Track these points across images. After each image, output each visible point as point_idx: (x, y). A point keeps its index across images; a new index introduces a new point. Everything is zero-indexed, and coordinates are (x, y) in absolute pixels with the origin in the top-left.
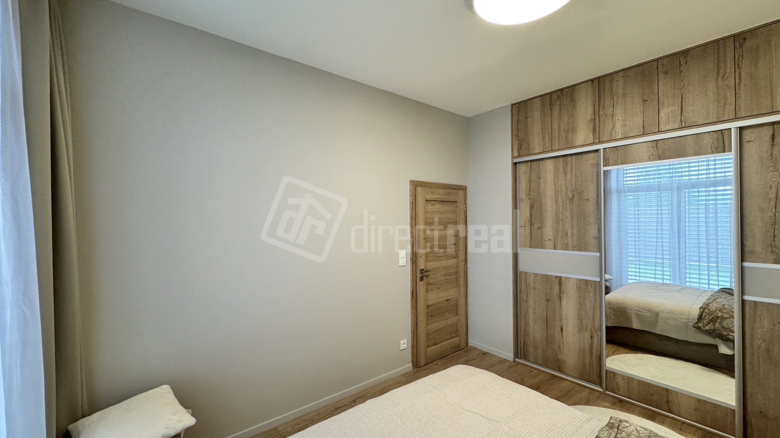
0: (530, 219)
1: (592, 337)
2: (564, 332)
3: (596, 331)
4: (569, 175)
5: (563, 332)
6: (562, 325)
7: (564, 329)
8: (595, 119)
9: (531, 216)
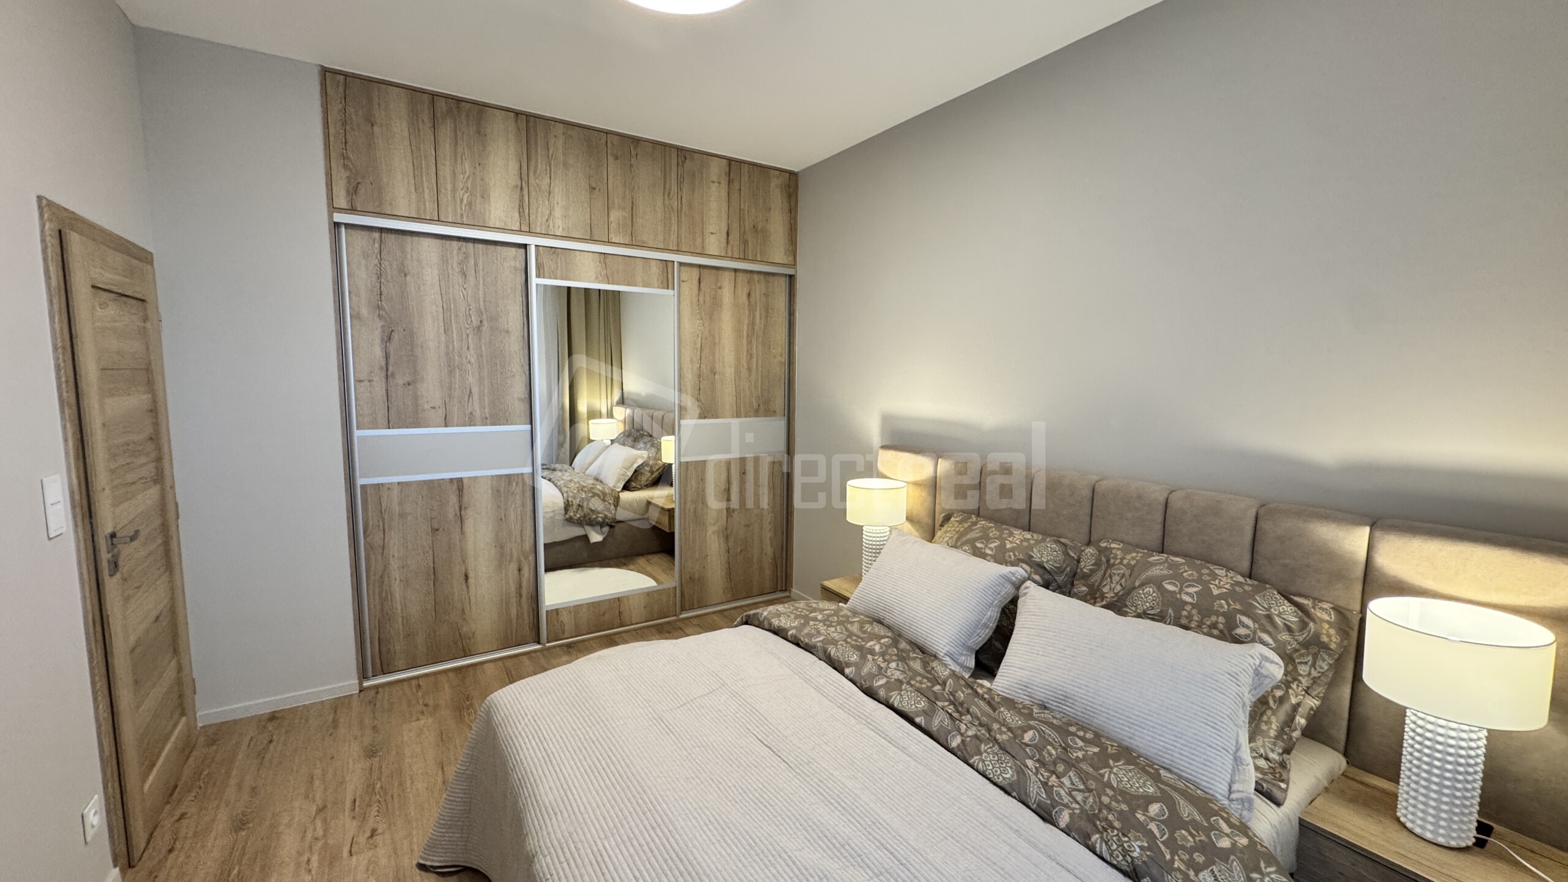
0: (383, 363)
1: (519, 570)
2: (471, 581)
3: (526, 558)
4: (471, 279)
5: (469, 581)
6: (466, 569)
7: (471, 575)
8: (522, 188)
9: (387, 357)
